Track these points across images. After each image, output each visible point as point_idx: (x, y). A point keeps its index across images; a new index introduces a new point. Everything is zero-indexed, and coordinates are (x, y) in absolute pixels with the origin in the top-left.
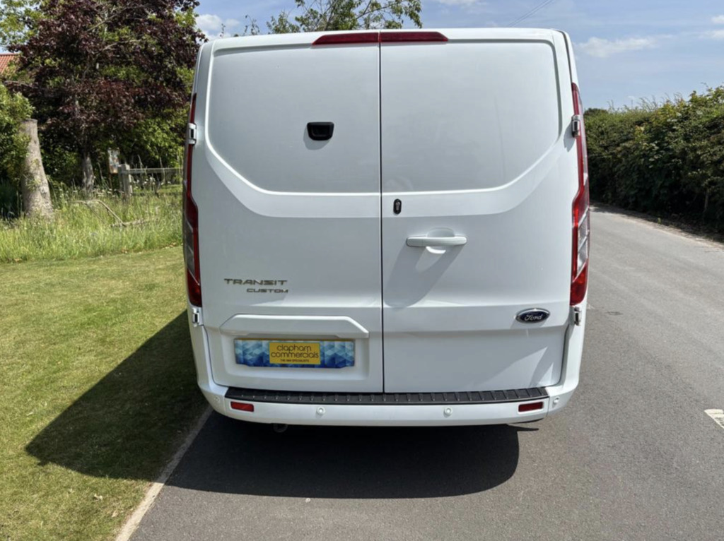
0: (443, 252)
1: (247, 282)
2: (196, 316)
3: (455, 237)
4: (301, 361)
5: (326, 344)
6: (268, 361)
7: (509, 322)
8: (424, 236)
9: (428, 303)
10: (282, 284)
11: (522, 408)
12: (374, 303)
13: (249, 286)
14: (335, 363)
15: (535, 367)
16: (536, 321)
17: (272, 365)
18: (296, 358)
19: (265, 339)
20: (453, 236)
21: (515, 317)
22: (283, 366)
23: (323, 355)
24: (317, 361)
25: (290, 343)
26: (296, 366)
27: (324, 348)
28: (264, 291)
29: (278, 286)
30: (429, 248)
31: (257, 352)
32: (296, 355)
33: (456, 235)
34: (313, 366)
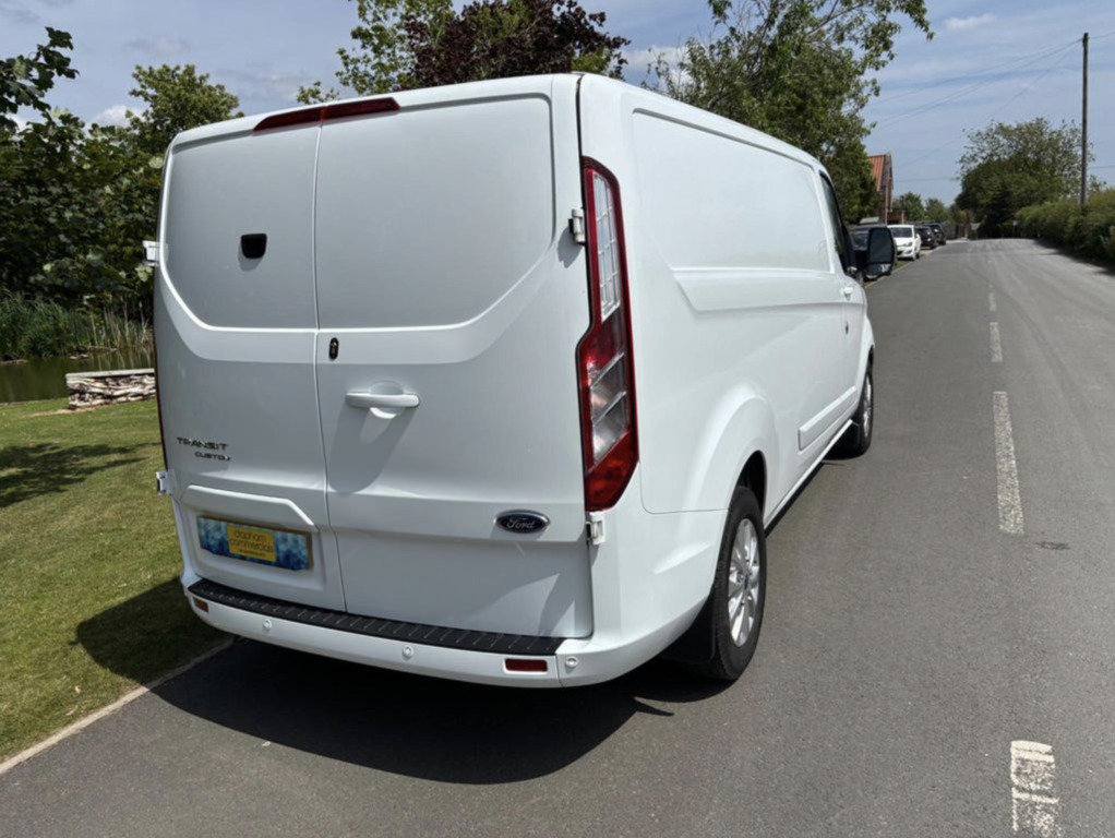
0: (390, 416)
1: (195, 443)
2: (158, 482)
3: (404, 396)
4: (256, 554)
5: (279, 534)
6: (228, 550)
7: (488, 528)
8: (365, 393)
9: (378, 490)
10: (224, 448)
11: (511, 665)
12: (318, 484)
13: (196, 449)
14: (289, 563)
15: (542, 605)
16: (525, 530)
17: (232, 556)
18: (252, 550)
19: (224, 520)
20: (401, 393)
21: (495, 521)
22: (243, 558)
23: (277, 549)
24: (272, 557)
25: (245, 529)
26: (252, 560)
27: (277, 540)
28: (209, 456)
29: (219, 452)
30: (375, 411)
31: (218, 536)
32: (252, 545)
33: (405, 391)
34: (268, 563)
